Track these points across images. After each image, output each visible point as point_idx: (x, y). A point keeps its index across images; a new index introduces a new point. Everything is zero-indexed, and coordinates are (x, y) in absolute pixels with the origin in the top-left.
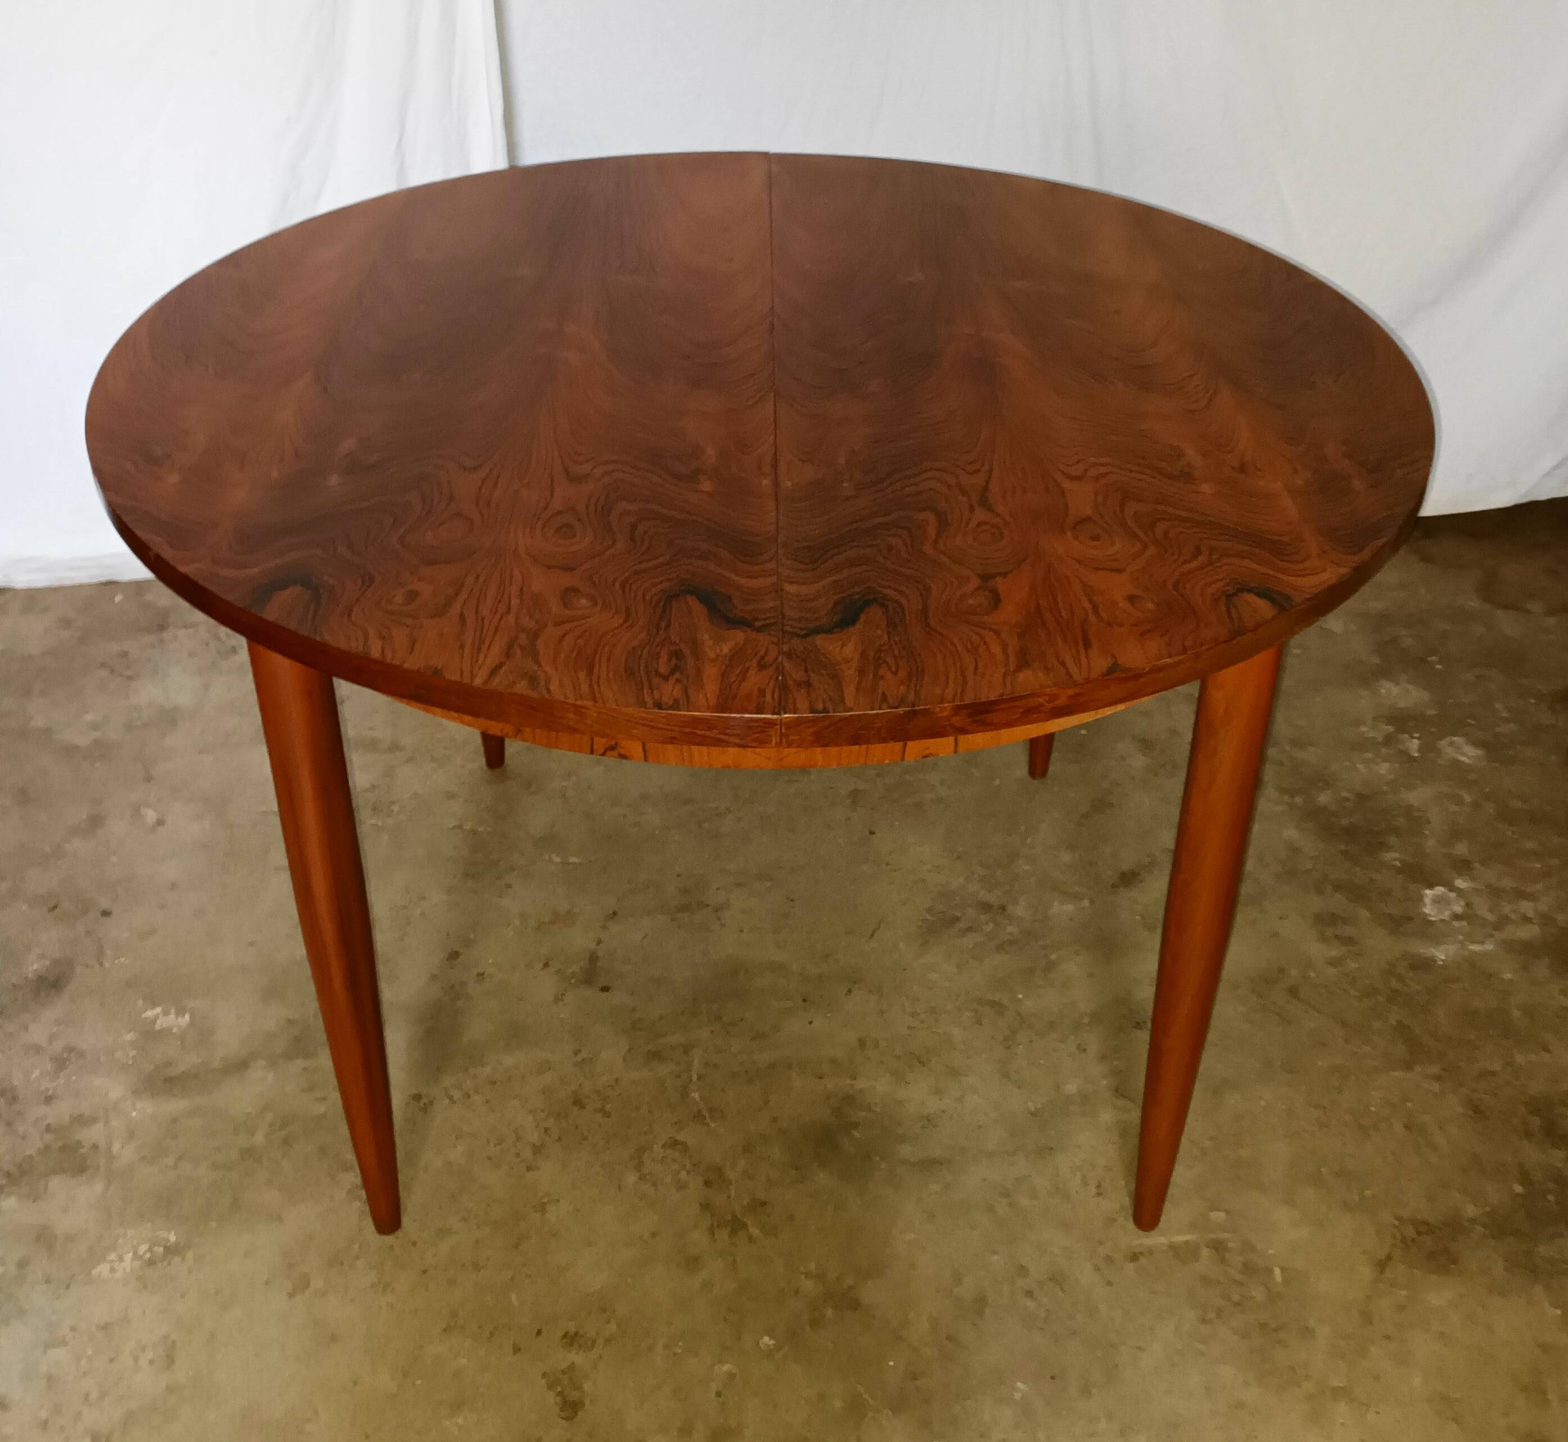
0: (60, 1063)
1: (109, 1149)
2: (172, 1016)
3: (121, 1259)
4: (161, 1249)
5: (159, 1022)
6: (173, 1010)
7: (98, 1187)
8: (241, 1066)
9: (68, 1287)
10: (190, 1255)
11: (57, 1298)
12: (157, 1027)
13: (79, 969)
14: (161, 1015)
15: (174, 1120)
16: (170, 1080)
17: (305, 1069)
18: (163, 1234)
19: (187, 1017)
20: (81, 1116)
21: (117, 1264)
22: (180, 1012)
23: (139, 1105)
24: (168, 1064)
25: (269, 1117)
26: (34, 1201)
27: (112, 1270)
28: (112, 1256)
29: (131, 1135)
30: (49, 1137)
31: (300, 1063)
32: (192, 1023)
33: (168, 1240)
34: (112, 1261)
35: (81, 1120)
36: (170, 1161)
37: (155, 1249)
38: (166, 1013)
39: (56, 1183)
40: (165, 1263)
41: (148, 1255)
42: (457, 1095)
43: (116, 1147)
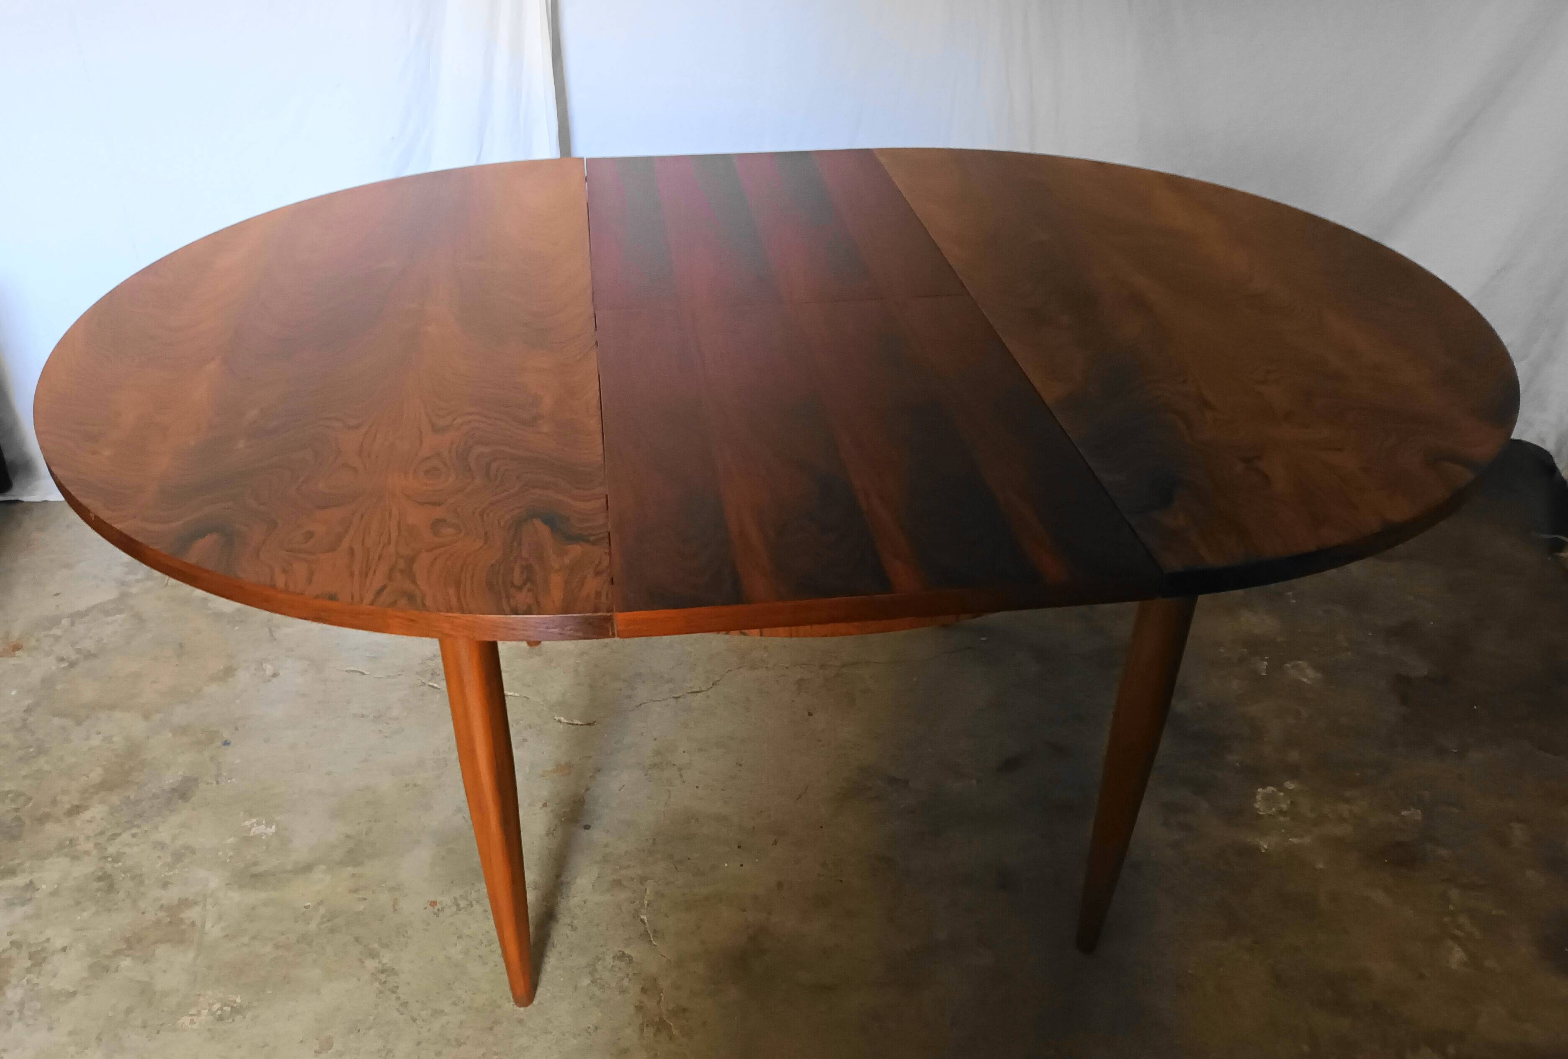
0: (178, 857)
1: (203, 926)
2: (263, 827)
3: (199, 1013)
4: (229, 1009)
5: (253, 830)
6: (264, 822)
7: (191, 955)
8: (308, 868)
9: (158, 1032)
10: (249, 1015)
11: (149, 1040)
12: (252, 834)
13: (202, 786)
14: (255, 825)
15: (253, 908)
16: (254, 876)
17: (353, 875)
18: (232, 997)
19: (274, 827)
20: (186, 899)
21: (196, 1017)
22: (269, 824)
23: (231, 894)
24: (255, 864)
25: (322, 910)
26: (144, 962)
27: (192, 1022)
28: (193, 1012)
29: (220, 918)
30: (161, 914)
31: (350, 870)
32: (276, 833)
33: (235, 1002)
34: (191, 1015)
35: (185, 903)
36: (246, 940)
37: (225, 1008)
38: (259, 823)
39: (162, 950)
40: (230, 1020)
41: (219, 1012)
42: (463, 904)
43: (208, 925)
